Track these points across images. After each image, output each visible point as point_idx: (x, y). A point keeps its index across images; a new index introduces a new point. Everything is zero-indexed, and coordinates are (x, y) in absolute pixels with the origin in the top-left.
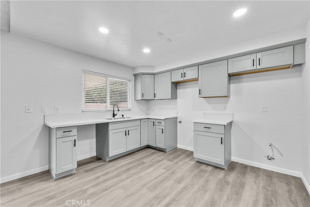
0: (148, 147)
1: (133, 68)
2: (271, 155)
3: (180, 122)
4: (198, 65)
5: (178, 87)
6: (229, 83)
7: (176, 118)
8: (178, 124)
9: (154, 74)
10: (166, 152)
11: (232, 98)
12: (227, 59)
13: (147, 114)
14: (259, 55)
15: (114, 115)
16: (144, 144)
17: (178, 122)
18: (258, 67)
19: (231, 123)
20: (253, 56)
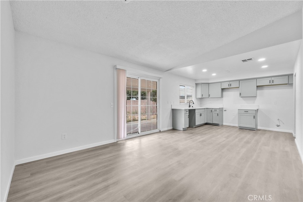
0: (206, 124)
1: (195, 80)
2: (278, 124)
3: (225, 111)
4: (239, 81)
5: (224, 91)
6: (257, 90)
7: (223, 108)
8: (224, 111)
9: (209, 84)
10: (219, 126)
11: (258, 97)
12: (256, 79)
13: (201, 107)
14: (273, 79)
15: (190, 106)
16: (206, 122)
17: (224, 110)
18: (272, 84)
19: (258, 110)
20: (270, 79)
